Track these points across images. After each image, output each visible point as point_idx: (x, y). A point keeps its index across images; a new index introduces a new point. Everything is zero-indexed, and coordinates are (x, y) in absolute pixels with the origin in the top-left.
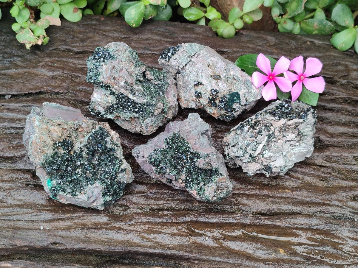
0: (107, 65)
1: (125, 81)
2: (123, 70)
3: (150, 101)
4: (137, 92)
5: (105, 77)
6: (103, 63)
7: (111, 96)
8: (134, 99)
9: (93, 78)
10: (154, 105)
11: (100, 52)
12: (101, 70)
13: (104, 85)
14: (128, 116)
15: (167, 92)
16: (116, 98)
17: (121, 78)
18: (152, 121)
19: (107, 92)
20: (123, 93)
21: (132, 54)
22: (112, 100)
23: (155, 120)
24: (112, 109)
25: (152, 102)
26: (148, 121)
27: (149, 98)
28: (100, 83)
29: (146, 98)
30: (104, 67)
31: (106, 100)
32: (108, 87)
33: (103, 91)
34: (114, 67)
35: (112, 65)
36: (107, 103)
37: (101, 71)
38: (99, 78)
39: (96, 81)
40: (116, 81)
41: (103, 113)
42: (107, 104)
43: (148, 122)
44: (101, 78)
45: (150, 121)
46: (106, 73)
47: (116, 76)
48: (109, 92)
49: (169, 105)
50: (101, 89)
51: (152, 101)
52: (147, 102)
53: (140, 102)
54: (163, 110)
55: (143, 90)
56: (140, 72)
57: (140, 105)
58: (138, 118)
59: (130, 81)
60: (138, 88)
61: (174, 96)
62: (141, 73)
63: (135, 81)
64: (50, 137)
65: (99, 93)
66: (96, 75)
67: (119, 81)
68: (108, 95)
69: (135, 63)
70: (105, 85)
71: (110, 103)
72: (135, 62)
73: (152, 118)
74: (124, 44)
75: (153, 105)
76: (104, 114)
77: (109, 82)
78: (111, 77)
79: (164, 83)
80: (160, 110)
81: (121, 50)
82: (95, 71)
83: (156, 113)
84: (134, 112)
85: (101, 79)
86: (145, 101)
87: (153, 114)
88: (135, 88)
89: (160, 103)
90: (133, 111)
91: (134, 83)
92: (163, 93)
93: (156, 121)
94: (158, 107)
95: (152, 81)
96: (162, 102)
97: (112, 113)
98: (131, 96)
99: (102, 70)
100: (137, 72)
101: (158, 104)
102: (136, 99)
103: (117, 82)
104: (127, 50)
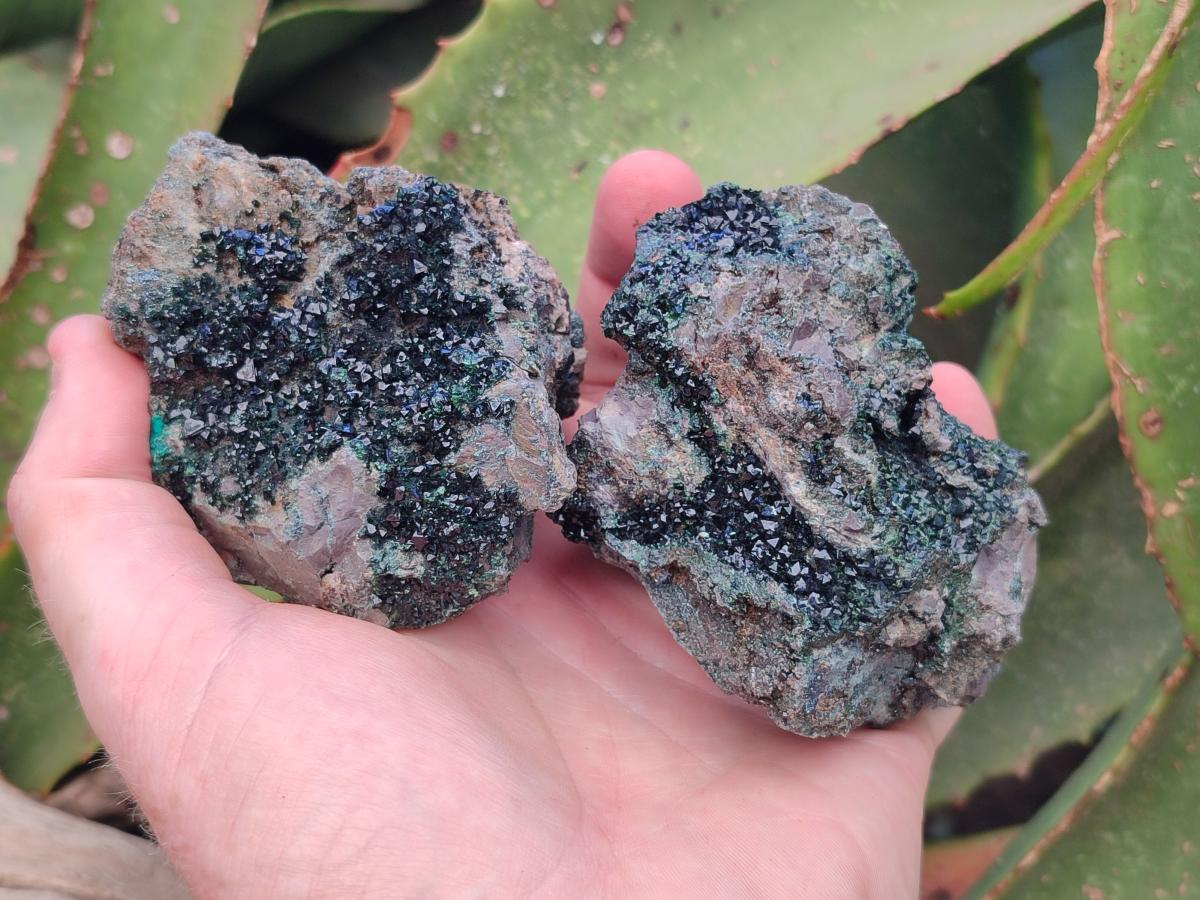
0: (743, 279)
1: (805, 389)
2: (815, 338)
3: (890, 554)
4: (839, 479)
5: (703, 334)
6: (724, 263)
7: (690, 448)
8: (810, 505)
9: (643, 315)
10: (906, 585)
11: (728, 209)
12: (697, 290)
13: (679, 372)
14: (734, 586)
15: (988, 552)
16: (712, 466)
17: (787, 369)
18: (852, 667)
19: (678, 418)
20: (759, 452)
21: (891, 279)
22: (686, 467)
23: (867, 670)
24: (663, 518)
25: (896, 566)
26: (832, 658)
27: (890, 537)
28: (666, 355)
29: (877, 529)
30: (725, 282)
31: (655, 456)
32: (693, 394)
33: (661, 405)
34: (775, 298)
35: (772, 284)
36: (654, 476)
37: (696, 294)
38: (672, 323)
39: (651, 336)
40: (751, 376)
41: (610, 523)
42: (648, 484)
43: (833, 662)
44: (682, 330)
45: (846, 662)
46: (719, 315)
47: (768, 347)
48: (685, 421)
49: (975, 625)
50: (657, 390)
51: (898, 560)
52: (872, 553)
53: (836, 539)
54: (933, 637)
55: (874, 480)
56: (895, 385)
57: (824, 554)
58: (789, 621)
59: (833, 403)
60: (856, 458)
61: (1016, 593)
62: (898, 393)
63: (855, 413)
64: (199, 203)
65: (634, 409)
66: (664, 304)
67: (775, 381)
68: (677, 437)
69: (889, 330)
70: (686, 376)
71: (665, 483)
72: (889, 326)
73: (856, 654)
74: (871, 214)
75: (899, 583)
76: (612, 531)
77: (717, 366)
78: (735, 347)
79: (990, 497)
80: (918, 631)
81: (846, 233)
82: (666, 284)
83: (895, 633)
84: (778, 579)
85: (677, 336)
86: (862, 544)
87: (876, 634)
88: (839, 453)
89: (934, 593)
90: (774, 567)
91: (846, 423)
92: (971, 546)
93: (868, 682)
94: (920, 609)
95: (933, 459)
96: (946, 592)
97: (650, 539)
98: (797, 487)
99: (703, 292)
100: (883, 377)
101: (924, 593)
102: (818, 512)
103: (755, 382)
104: (873, 250)
